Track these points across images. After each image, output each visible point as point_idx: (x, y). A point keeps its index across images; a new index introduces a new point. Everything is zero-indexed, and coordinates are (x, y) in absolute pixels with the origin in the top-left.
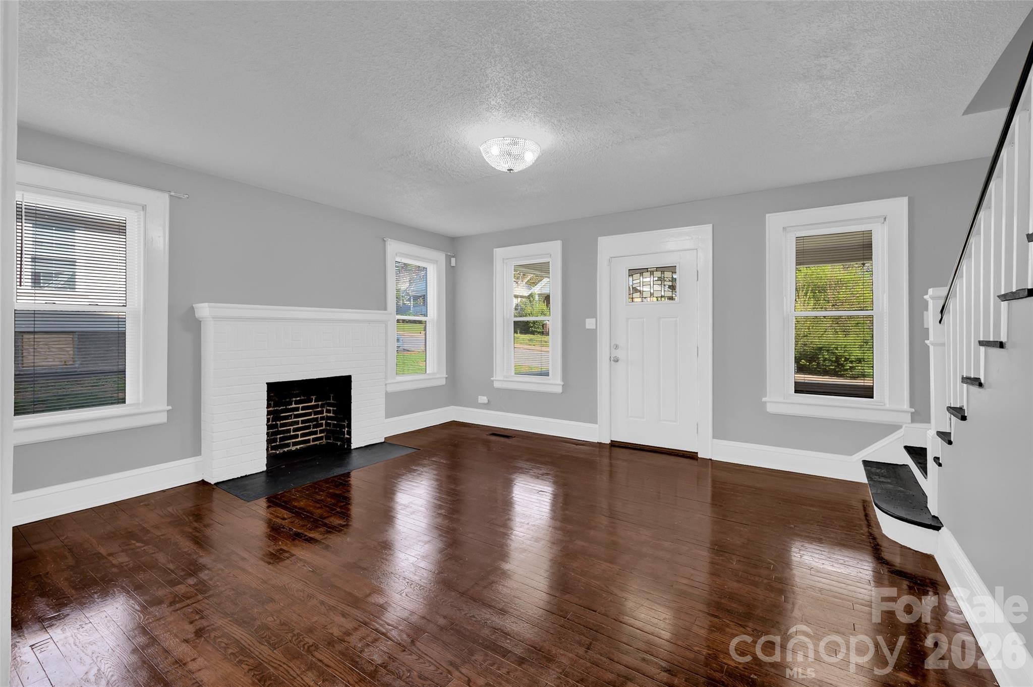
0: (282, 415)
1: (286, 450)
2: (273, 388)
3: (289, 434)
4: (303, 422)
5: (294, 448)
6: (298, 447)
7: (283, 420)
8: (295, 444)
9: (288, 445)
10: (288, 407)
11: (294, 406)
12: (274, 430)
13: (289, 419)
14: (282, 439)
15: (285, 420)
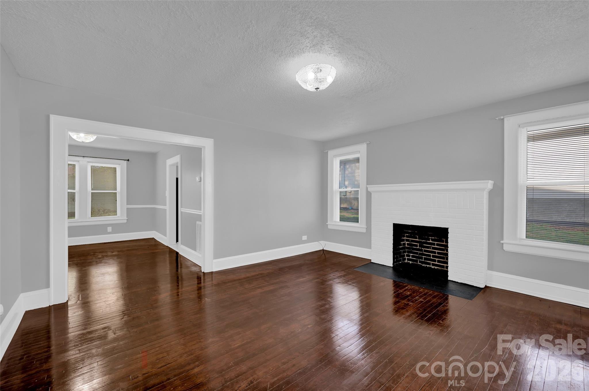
0: (424, 245)
1: (428, 266)
2: (396, 227)
3: (429, 258)
4: (438, 253)
5: (433, 267)
6: (436, 268)
7: (425, 248)
8: (433, 265)
9: (429, 264)
10: (427, 241)
11: (431, 241)
12: (421, 252)
13: (429, 249)
14: (425, 259)
15: (427, 249)
